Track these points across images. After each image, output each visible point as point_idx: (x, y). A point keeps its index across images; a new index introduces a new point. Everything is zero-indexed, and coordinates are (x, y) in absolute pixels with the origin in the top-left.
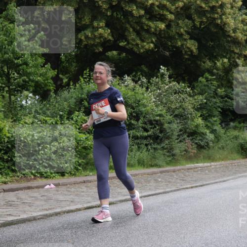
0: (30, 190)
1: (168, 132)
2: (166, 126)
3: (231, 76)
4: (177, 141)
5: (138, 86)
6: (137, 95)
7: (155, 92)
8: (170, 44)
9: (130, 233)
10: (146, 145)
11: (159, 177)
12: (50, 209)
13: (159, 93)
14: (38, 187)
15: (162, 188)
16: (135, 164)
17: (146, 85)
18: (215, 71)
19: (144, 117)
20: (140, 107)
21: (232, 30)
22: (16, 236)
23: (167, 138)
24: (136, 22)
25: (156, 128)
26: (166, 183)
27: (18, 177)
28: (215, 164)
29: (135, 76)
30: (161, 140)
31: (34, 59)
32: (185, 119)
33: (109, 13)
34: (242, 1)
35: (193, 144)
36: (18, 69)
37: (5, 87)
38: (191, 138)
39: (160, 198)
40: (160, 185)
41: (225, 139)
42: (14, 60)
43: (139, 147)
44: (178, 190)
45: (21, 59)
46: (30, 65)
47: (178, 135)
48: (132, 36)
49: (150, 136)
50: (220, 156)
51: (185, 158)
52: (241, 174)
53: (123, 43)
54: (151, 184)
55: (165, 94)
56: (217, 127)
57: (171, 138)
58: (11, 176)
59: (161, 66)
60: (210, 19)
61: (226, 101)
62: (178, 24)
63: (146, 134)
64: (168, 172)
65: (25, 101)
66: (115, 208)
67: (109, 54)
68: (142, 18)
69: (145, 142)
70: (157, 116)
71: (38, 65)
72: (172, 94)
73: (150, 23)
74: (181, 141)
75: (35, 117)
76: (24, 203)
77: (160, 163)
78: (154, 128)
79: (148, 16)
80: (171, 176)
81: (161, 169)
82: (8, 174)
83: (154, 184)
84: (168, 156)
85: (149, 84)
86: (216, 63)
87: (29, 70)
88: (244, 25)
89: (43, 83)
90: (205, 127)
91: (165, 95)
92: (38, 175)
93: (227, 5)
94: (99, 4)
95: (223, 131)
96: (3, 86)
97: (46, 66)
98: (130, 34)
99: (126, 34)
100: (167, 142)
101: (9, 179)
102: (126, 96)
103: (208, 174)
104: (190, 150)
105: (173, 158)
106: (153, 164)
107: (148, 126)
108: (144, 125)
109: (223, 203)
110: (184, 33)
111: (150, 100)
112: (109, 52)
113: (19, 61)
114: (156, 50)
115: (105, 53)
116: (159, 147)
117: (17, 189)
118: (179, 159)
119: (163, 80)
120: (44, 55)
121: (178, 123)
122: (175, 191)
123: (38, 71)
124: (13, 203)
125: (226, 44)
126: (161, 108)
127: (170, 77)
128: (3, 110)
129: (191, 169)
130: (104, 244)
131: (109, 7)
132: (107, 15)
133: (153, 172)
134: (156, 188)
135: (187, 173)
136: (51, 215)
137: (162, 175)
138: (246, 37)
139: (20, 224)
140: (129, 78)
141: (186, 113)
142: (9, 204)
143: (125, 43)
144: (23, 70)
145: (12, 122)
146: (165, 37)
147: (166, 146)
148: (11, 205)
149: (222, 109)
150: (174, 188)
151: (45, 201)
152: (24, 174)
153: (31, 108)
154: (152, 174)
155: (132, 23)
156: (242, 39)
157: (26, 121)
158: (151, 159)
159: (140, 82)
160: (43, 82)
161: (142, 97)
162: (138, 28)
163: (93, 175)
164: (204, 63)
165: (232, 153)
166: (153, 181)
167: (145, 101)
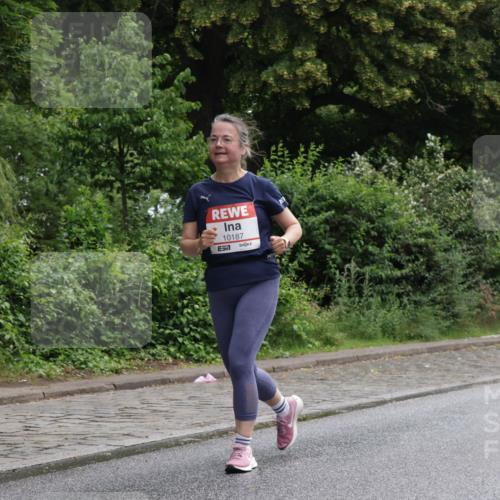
0: (167, 386)
1: (444, 270)
2: (439, 256)
4: (462, 287)
5: (382, 176)
6: (379, 193)
7: (417, 187)
8: (446, 87)
9: (370, 474)
10: (399, 296)
11: (427, 360)
12: (208, 424)
13: (424, 189)
14: (181, 381)
15: (433, 382)
16: (375, 334)
17: (398, 174)
19: (394, 240)
20: (386, 219)
22: (142, 477)
23: (441, 281)
24: (376, 46)
25: (418, 260)
26: (440, 373)
27: (142, 359)
29: (375, 154)
30: (429, 284)
31: (171, 124)
32: (479, 242)
33: (322, 28)
35: (495, 293)
36: (140, 144)
37: (114, 181)
38: (491, 280)
39: (430, 403)
40: (429, 376)
42: (132, 126)
43: (384, 300)
44: (466, 387)
45: (145, 123)
46: (165, 136)
47: (465, 276)
48: (369, 73)
49: (406, 278)
51: (478, 320)
53: (350, 89)
54: (409, 374)
55: (436, 190)
57: (451, 282)
58: (128, 357)
59: (429, 135)
62: (464, 48)
63: (398, 273)
64: (445, 350)
65: (153, 208)
66: (339, 423)
67: (323, 111)
68: (389, 36)
69: (396, 289)
70: (421, 235)
71: (179, 136)
72: (451, 192)
73: (406, 48)
74: (469, 288)
75: (174, 241)
76: (155, 411)
77: (427, 331)
78: (413, 261)
79: (401, 34)
80: (450, 358)
82: (123, 355)
83: (418, 375)
84: (445, 318)
85: (404, 172)
87: (162, 147)
89: (189, 172)
91: (437, 194)
92: (182, 357)
94: (301, 11)
96: (113, 178)
97: (194, 138)
98: (365, 68)
99: (357, 68)
100: (441, 289)
101: (123, 363)
102: (358, 197)
104: (489, 305)
105: (453, 322)
106: (412, 335)
107: (403, 258)
108: (393, 255)
110: (477, 67)
112: (322, 108)
113: (142, 129)
114: (419, 100)
115: (315, 108)
116: (424, 299)
117: (141, 385)
118: (467, 323)
119: (433, 162)
120: (191, 115)
121: (463, 251)
122: (460, 388)
123: (179, 149)
124: (134, 411)
126: (429, 219)
127: (447, 156)
128: (110, 226)
129: (492, 344)
130: (318, 493)
131: (322, 17)
132: (318, 33)
133: (413, 350)
134: (420, 383)
135: (484, 353)
136: (210, 436)
137: (432, 357)
139: (148, 454)
140: (363, 158)
141: (481, 229)
142: (125, 414)
143: (355, 89)
144: (150, 146)
145: (129, 251)
146: (436, 76)
147: (439, 298)
148: (129, 416)
150: (458, 384)
151: (198, 407)
152: (153, 355)
153: (167, 223)
154: (411, 355)
155: (368, 48)
157: (158, 248)
158: (409, 325)
159: (385, 167)
160: (189, 169)
161: (389, 197)
162: (381, 56)
163: (291, 356)
166: (413, 368)
167: (395, 205)
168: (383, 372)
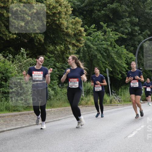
3: (65, 56)
5: (7, 60)
6: (6, 66)
7: (18, 64)
11: (19, 118)
13: (20, 65)
15: (20, 124)
16: (3, 110)
17: (12, 60)
18: (56, 52)
19: (10, 80)
20: (8, 74)
21: (66, 28)
24: (6, 20)
26: (22, 122)
28: (54, 109)
29: (4, 53)
34: (72, 11)
41: (60, 94)
43: (6, 99)
44: (30, 126)
48: (3, 29)
50: (58, 105)
52: (69, 115)
54: (13, 122)
55: (24, 65)
56: (56, 87)
59: (22, 48)
60: (52, 20)
61: (62, 71)
64: (25, 115)
77: (20, 109)
80: (26, 117)
81: (20, 113)
83: (15, 122)
85: (14, 59)
86: (56, 48)
88: (73, 25)
90: (49, 86)
91: (24, 66)
93: (63, 13)
95: (59, 89)
98: (2, 27)
103: (50, 116)
106: (15, 110)
109: (57, 134)
111: (14, 69)
114: (19, 38)
119: (23, 57)
122: (28, 126)
125: (62, 36)
126: (22, 74)
127: (27, 55)
134: (16, 125)
137: (21, 117)
138: (74, 32)
149: (59, 76)
154: (14, 116)
155: (3, 21)
156: (71, 33)
159: (8, 57)
161: (9, 67)
164: (49, 47)
165: (65, 103)
166: (14, 120)
167: (11, 69)
168: (5, 122)
